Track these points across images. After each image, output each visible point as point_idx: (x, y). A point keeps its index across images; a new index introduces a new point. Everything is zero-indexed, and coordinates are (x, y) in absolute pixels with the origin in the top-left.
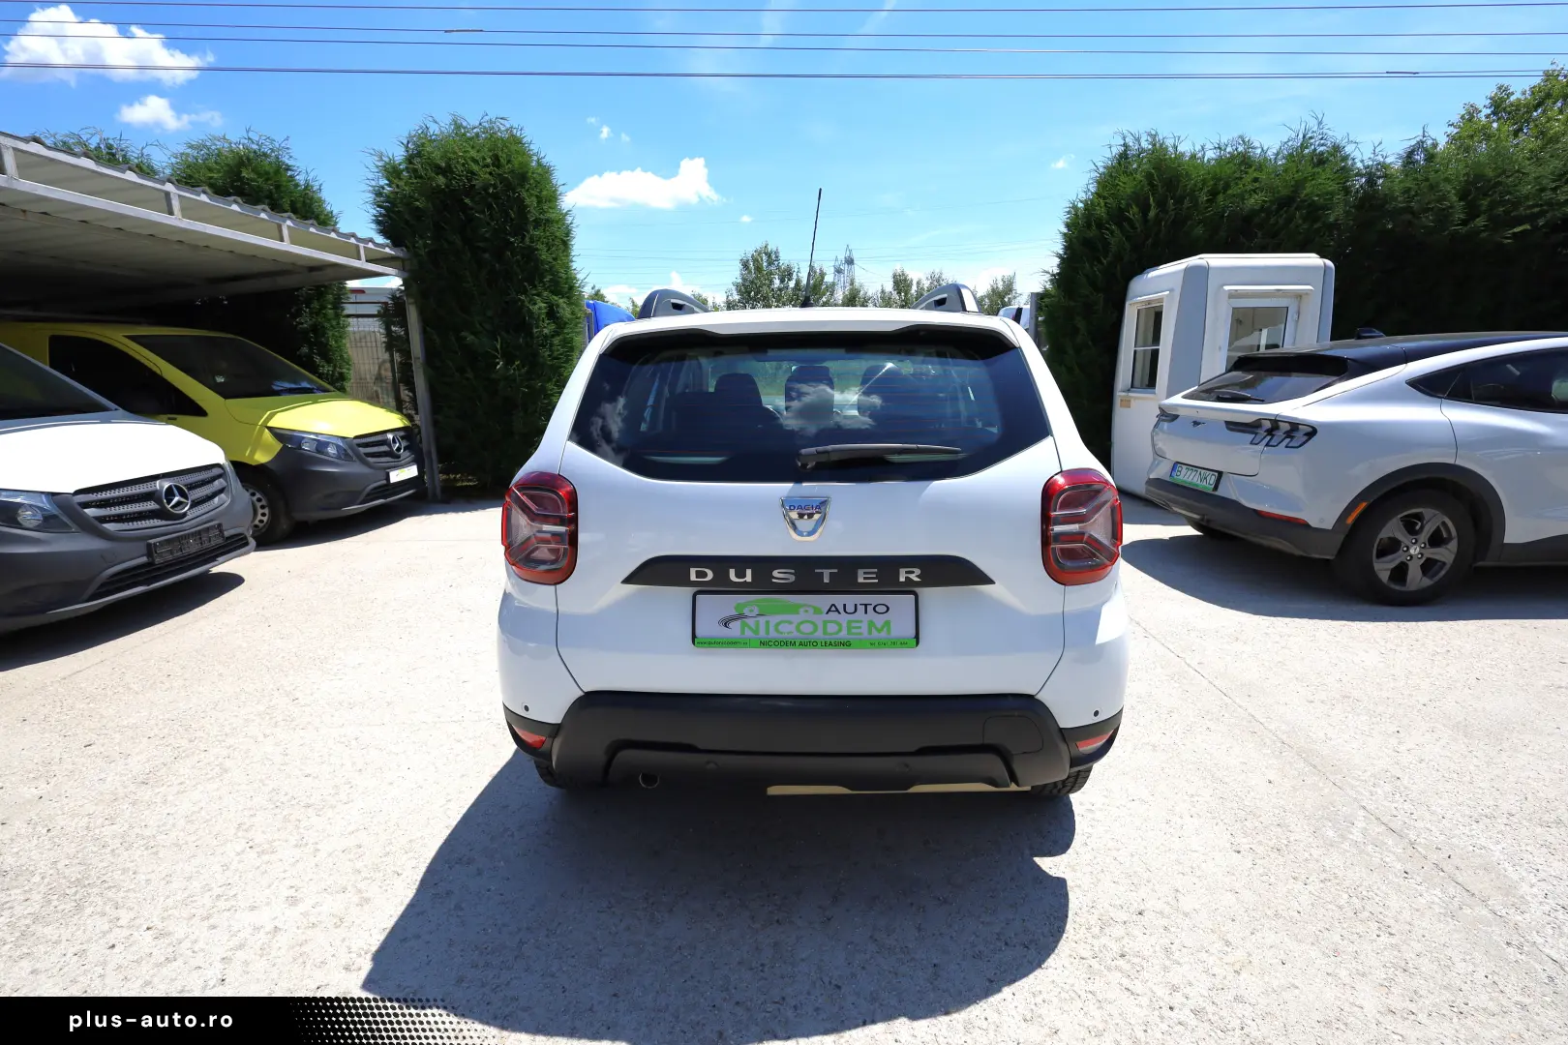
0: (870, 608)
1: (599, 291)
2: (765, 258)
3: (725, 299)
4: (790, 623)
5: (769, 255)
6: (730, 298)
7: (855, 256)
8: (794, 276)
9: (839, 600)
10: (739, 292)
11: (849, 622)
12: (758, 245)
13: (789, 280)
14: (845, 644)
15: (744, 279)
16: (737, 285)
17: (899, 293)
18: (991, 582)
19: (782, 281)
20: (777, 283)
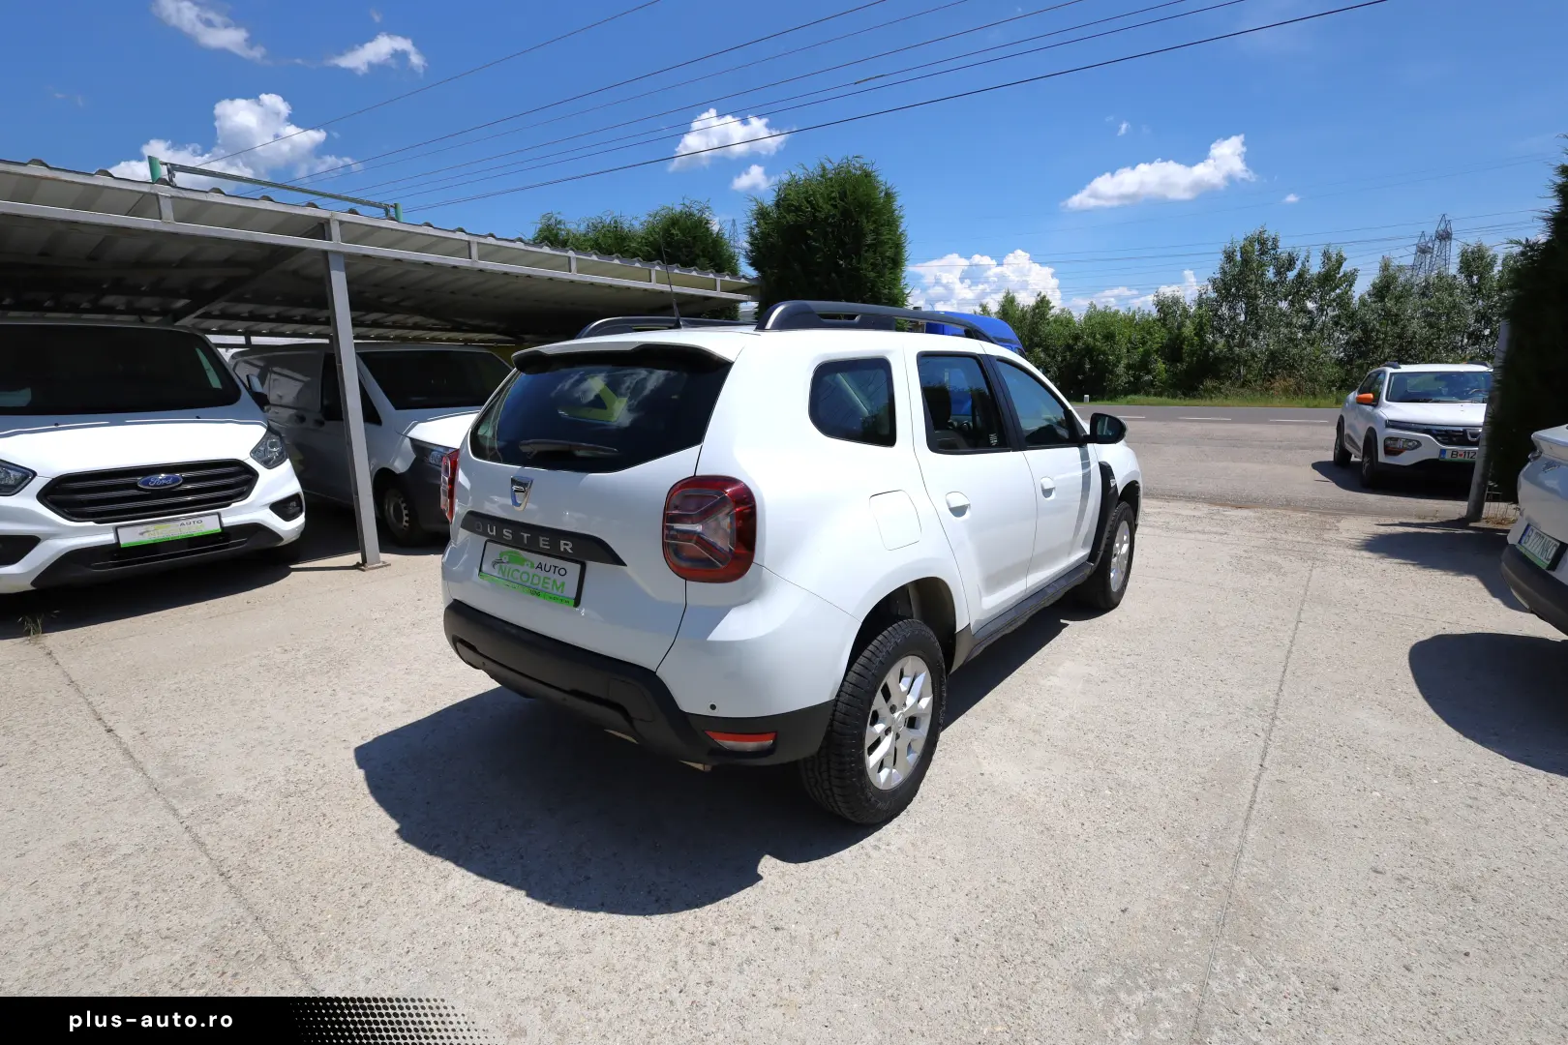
0: (557, 569)
1: (1044, 297)
2: (1257, 247)
3: (1196, 296)
4: (518, 571)
5: (1262, 243)
6: (1204, 296)
7: (1454, 227)
8: (1298, 265)
9: (544, 559)
10: (1216, 289)
11: (545, 578)
12: (1252, 230)
13: (1288, 270)
14: (536, 593)
15: (1224, 273)
16: (1214, 282)
17: (1469, 276)
18: (624, 564)
19: (1278, 273)
20: (1270, 274)
